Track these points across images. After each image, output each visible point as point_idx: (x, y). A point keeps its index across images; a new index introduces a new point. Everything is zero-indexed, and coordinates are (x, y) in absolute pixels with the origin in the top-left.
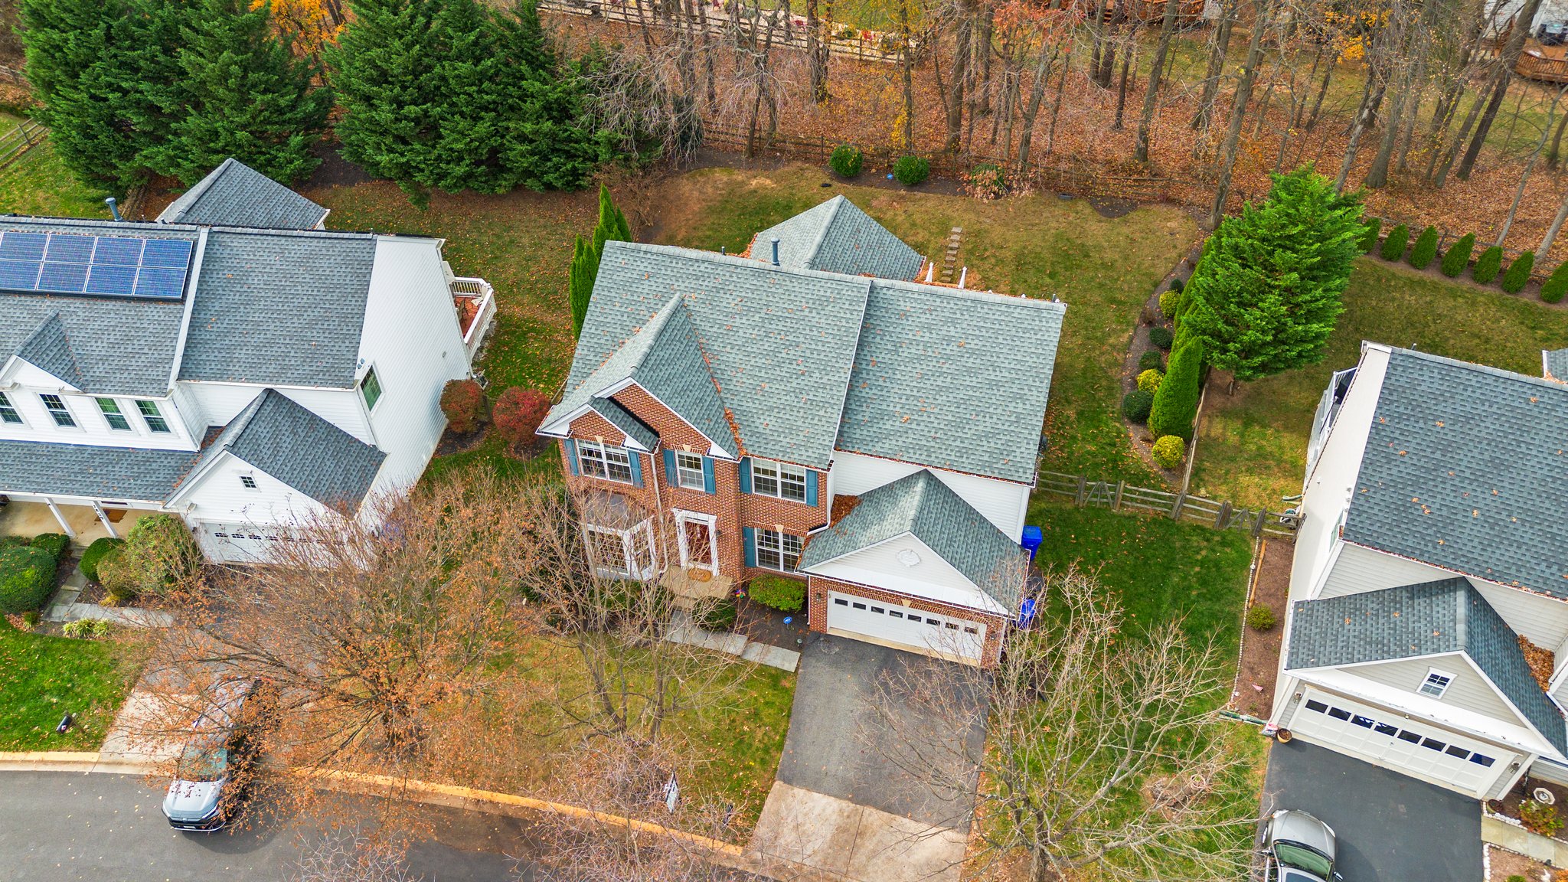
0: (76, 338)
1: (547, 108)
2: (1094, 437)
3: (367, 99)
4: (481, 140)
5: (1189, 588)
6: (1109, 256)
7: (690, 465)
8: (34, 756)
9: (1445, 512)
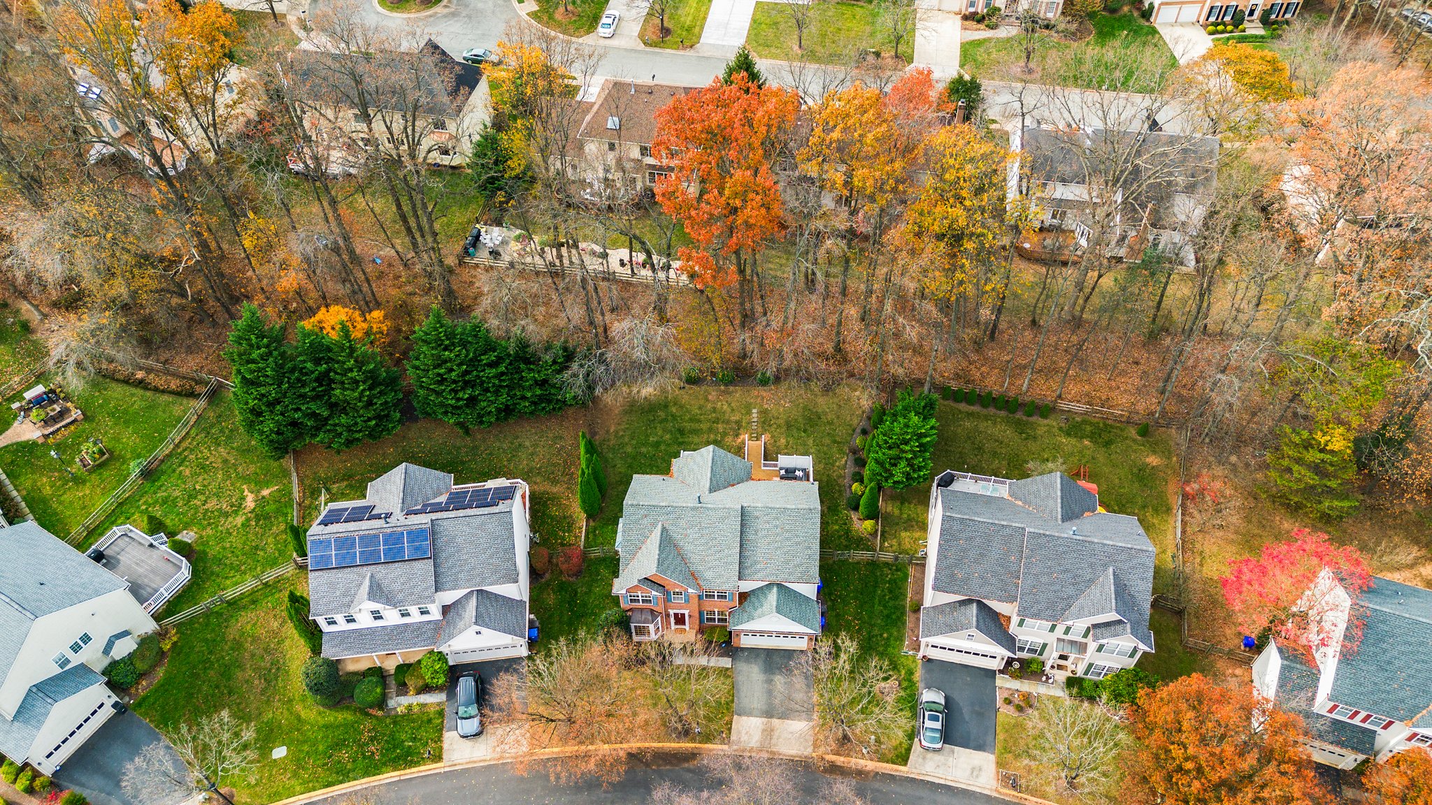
0: (385, 583)
3: (438, 394)
5: (885, 595)
7: (677, 594)
8: (414, 770)
9: (966, 576)
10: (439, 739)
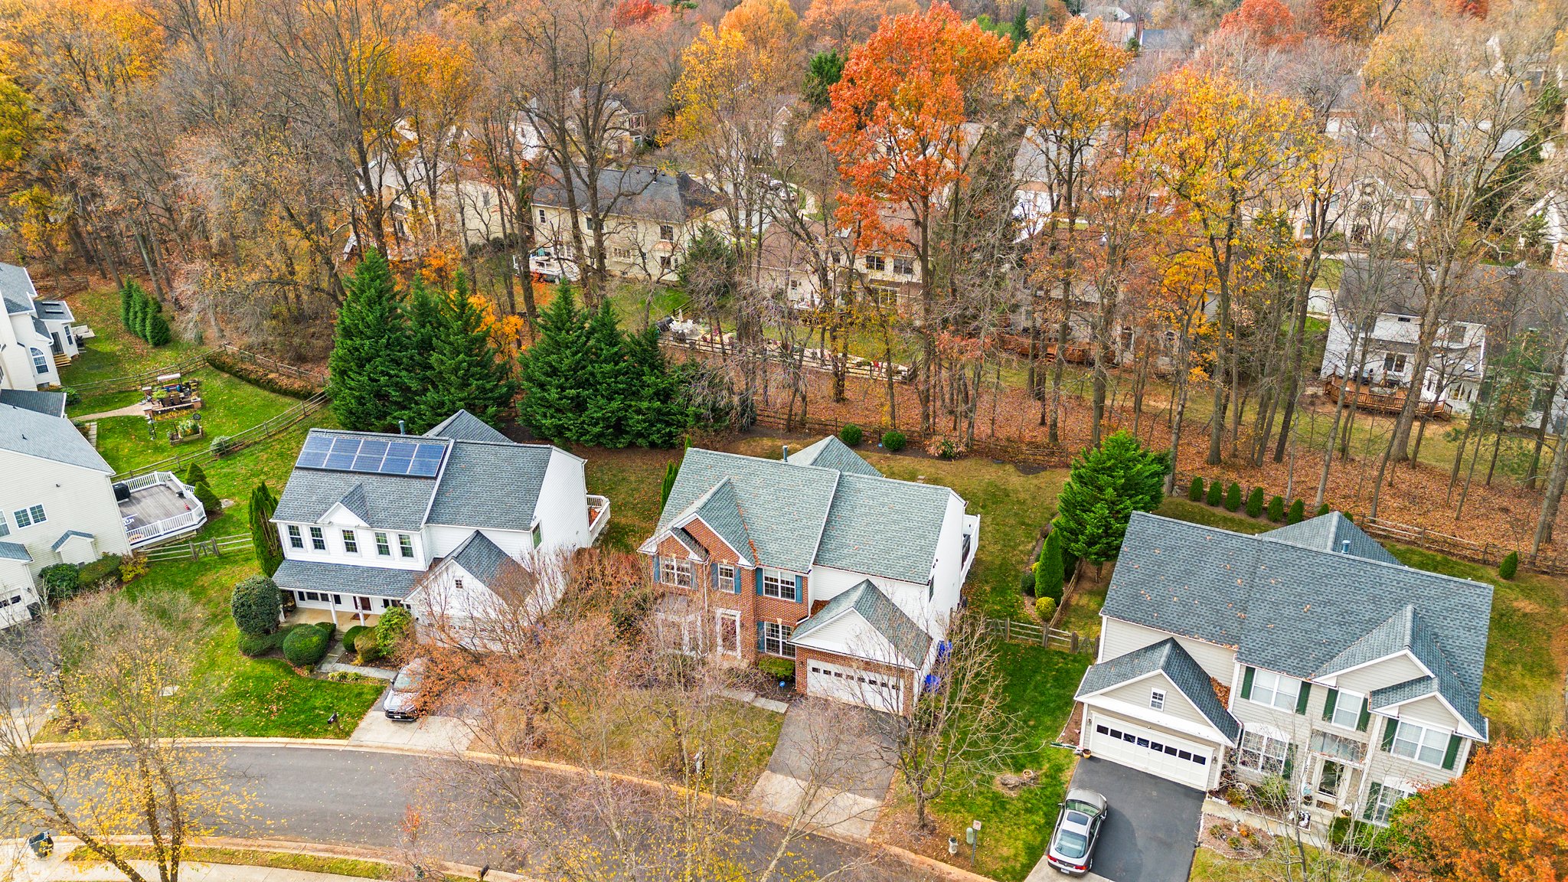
0: (371, 497)
1: (657, 394)
2: (1000, 602)
3: (542, 386)
4: (613, 412)
5: (1047, 682)
6: (1022, 496)
7: (727, 575)
8: (308, 740)
9: (1158, 598)
10: (360, 715)
